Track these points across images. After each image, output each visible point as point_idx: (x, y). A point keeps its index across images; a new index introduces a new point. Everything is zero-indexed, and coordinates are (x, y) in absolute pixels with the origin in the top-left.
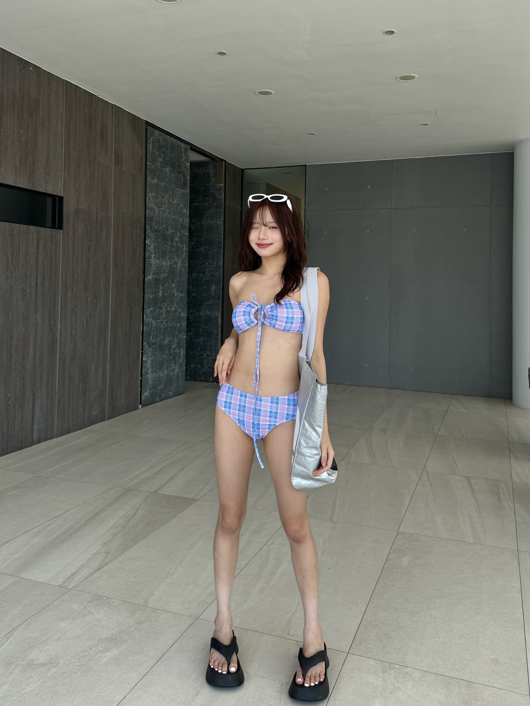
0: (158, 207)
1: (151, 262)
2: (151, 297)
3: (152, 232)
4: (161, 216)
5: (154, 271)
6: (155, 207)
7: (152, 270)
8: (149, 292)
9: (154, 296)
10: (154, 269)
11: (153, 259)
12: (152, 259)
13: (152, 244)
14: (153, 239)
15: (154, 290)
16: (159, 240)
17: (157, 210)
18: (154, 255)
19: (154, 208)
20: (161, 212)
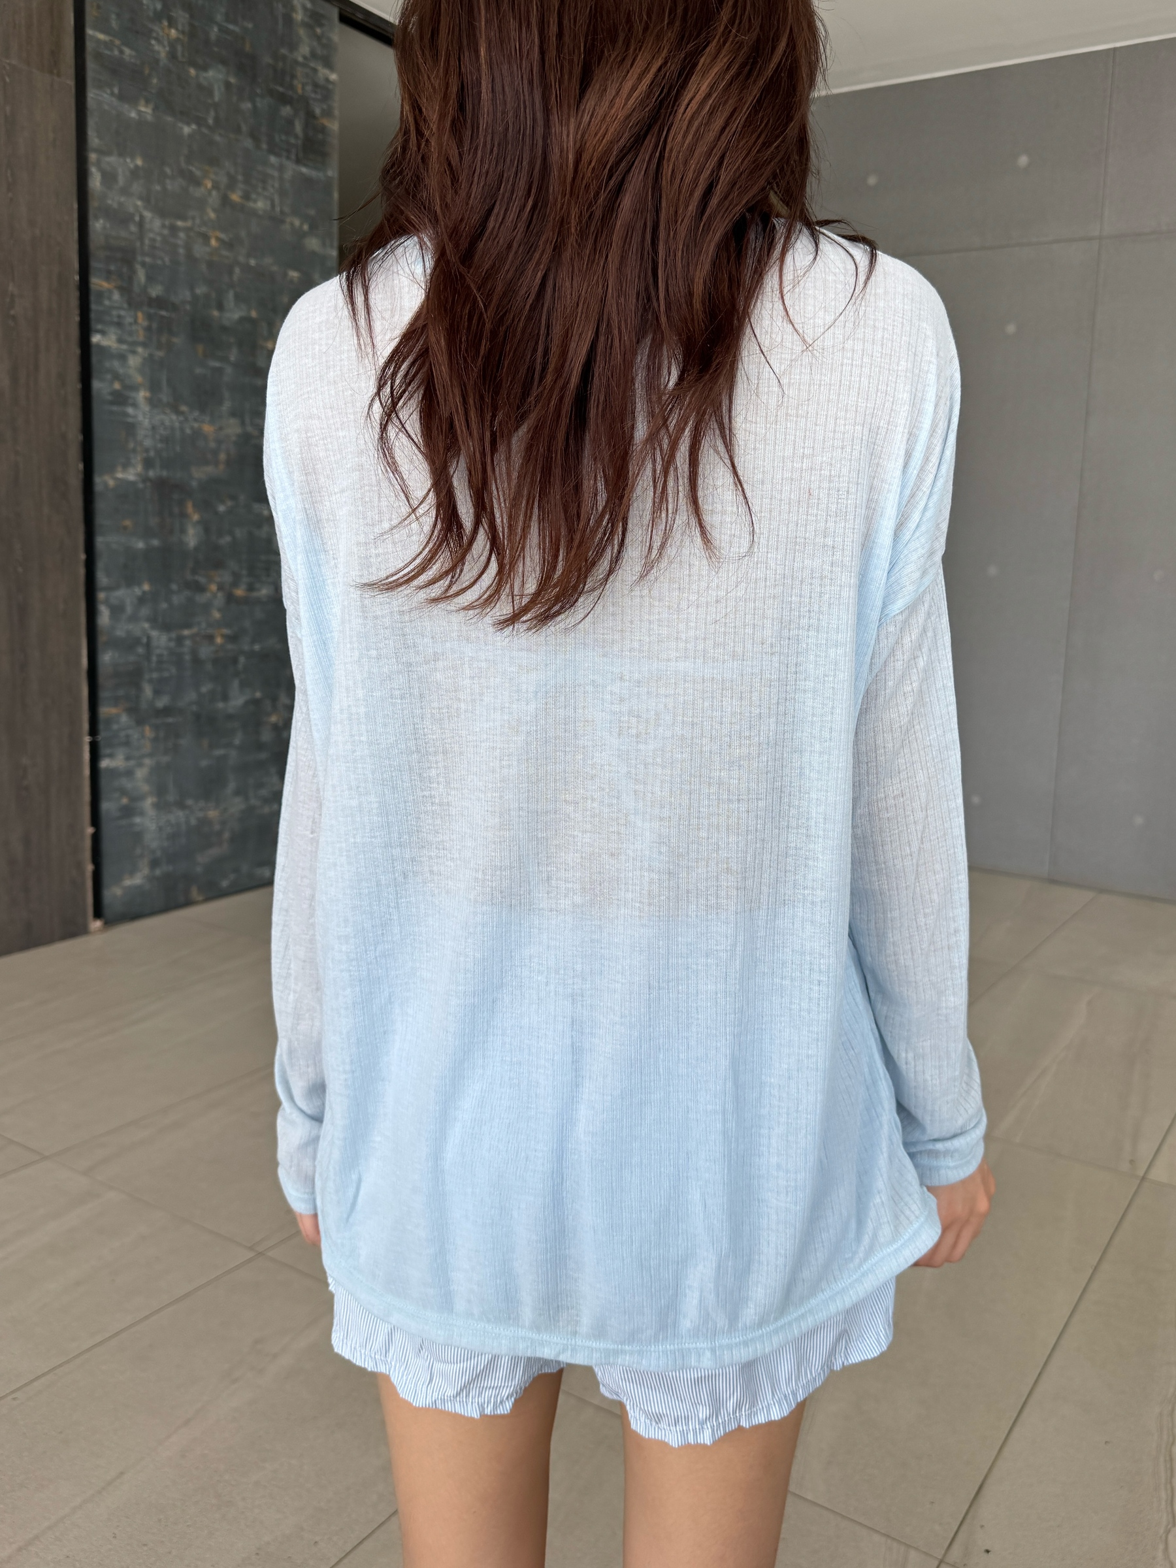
0: (162, 213)
1: (135, 417)
2: (141, 545)
3: (130, 304)
4: (181, 251)
5: (152, 454)
6: (148, 215)
7: (139, 449)
8: (125, 528)
9: (155, 542)
10: (148, 443)
11: (147, 408)
12: (135, 405)
13: (134, 352)
14: (141, 332)
15: (154, 521)
16: (175, 340)
17: (155, 224)
18: (148, 394)
19: (142, 217)
20: (182, 235)
